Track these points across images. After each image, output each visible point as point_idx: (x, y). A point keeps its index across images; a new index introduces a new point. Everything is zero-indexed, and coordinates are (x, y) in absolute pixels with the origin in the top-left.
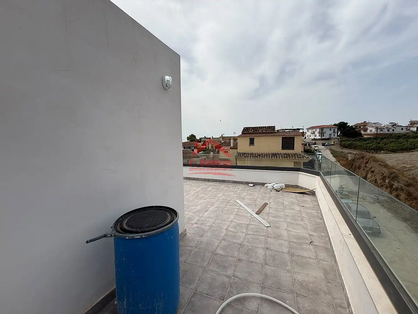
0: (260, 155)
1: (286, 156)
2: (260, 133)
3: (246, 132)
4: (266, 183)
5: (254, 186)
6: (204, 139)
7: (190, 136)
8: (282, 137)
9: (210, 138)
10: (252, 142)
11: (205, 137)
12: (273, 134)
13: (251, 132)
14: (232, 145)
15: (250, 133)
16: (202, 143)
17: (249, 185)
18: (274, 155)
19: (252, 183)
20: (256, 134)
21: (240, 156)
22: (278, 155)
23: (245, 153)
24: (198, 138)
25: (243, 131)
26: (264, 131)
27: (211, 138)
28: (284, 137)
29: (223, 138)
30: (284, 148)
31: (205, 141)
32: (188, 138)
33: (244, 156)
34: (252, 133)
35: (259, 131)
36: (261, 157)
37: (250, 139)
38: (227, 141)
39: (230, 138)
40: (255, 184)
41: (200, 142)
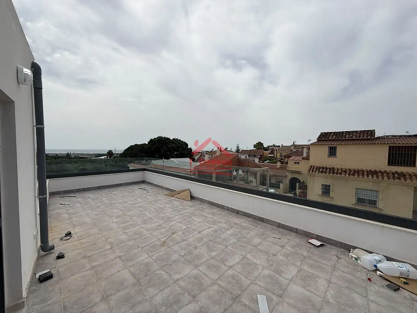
0: (345, 172)
1: (396, 175)
2: (347, 140)
3: (323, 139)
4: (355, 248)
5: (321, 245)
6: (272, 148)
7: (257, 143)
8: (390, 147)
9: (279, 146)
10: (332, 152)
11: (274, 145)
12: (371, 142)
13: (332, 138)
14: (305, 155)
15: (330, 140)
16: (270, 151)
17: (310, 241)
18: (373, 173)
19: (318, 238)
20: (340, 142)
21: (313, 171)
22: (380, 174)
23: (320, 168)
24: (265, 146)
25: (319, 138)
26: (354, 138)
27: (281, 146)
28: (393, 147)
29: (295, 146)
30: (392, 164)
31: (272, 149)
32: (255, 146)
33: (319, 171)
34: (333, 140)
35: (345, 137)
36: (347, 174)
37: (330, 148)
38: (300, 150)
39: (302, 147)
40: (325, 242)
41: (268, 150)
